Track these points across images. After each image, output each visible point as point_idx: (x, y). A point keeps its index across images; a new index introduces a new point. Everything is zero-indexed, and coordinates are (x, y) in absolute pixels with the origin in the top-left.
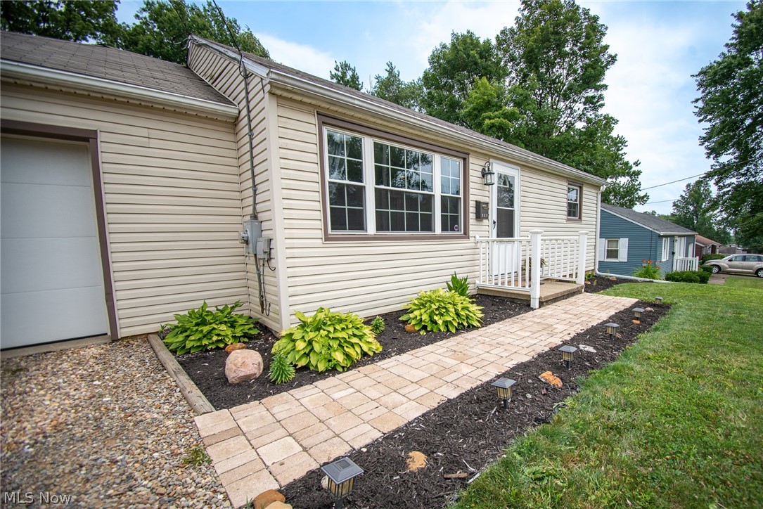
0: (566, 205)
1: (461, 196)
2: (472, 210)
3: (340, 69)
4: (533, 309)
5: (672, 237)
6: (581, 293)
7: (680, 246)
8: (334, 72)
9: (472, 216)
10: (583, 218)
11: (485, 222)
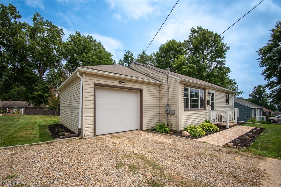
0: (225, 100)
1: (204, 99)
2: (206, 103)
3: (127, 53)
4: (227, 129)
5: (255, 109)
6: (236, 125)
7: (258, 112)
8: (125, 54)
9: (206, 104)
10: (230, 104)
11: (209, 105)
